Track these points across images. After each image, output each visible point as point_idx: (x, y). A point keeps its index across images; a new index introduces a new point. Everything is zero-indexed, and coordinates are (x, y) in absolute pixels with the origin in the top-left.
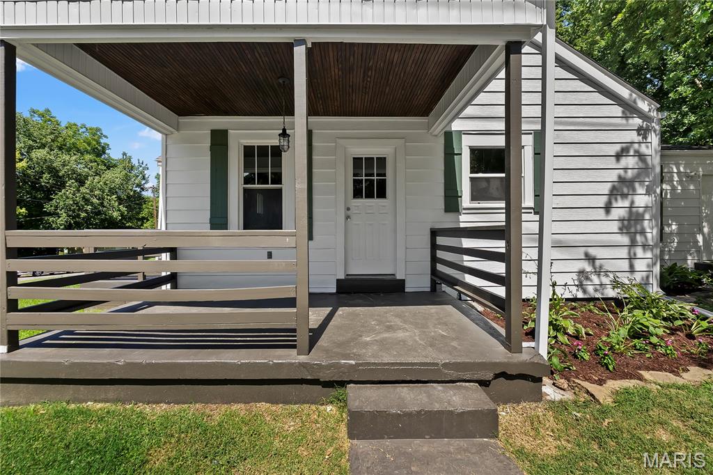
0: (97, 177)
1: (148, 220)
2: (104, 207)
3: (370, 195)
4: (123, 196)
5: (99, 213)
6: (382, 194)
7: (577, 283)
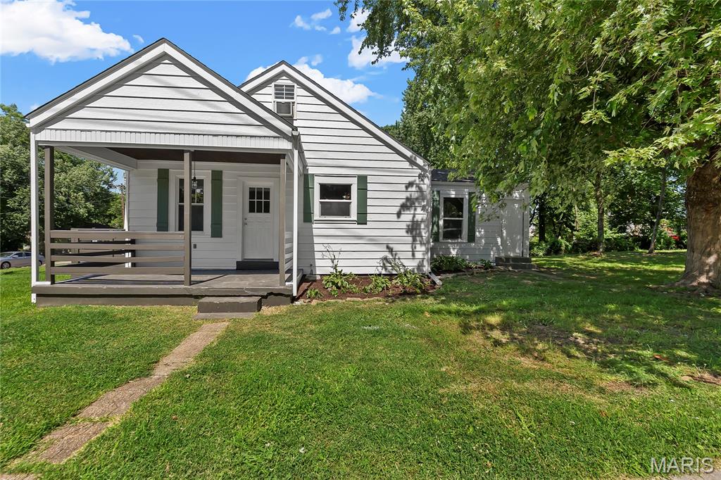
0: (63, 174)
1: (116, 217)
2: (70, 203)
3: (259, 211)
4: (90, 193)
5: (65, 209)
6: (267, 210)
7: (381, 265)
